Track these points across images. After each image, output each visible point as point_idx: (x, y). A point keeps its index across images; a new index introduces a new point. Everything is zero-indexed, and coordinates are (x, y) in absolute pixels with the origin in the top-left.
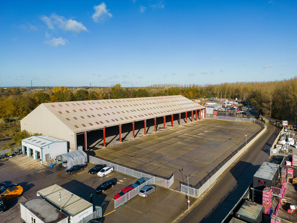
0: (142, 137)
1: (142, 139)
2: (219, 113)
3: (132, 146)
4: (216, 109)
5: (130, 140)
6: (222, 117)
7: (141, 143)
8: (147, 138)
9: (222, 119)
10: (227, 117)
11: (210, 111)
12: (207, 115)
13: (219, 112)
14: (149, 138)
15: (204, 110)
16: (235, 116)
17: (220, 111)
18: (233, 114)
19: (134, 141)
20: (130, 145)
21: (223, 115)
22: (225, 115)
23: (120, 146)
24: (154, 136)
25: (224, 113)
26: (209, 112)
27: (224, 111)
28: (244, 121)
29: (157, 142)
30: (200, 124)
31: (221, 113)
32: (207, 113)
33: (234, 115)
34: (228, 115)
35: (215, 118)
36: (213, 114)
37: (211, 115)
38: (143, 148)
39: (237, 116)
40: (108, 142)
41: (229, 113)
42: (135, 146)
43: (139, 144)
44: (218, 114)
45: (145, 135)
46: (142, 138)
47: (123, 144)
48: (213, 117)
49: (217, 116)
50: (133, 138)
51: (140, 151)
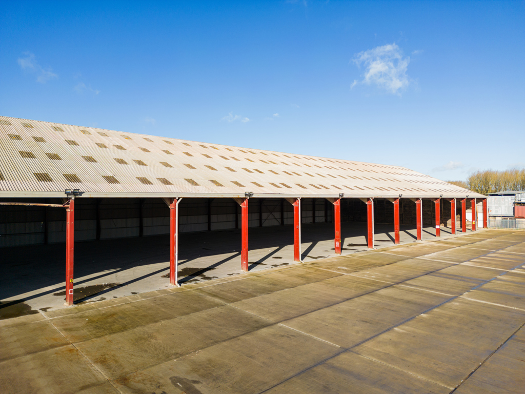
0: (284, 267)
1: (281, 277)
3: (217, 305)
5: (225, 276)
7: (269, 291)
8: (302, 271)
11: (503, 207)
12: (491, 219)
14: (312, 271)
19: (240, 282)
20: (209, 298)
23: (155, 300)
24: (333, 265)
26: (497, 211)
29: (354, 292)
36: (511, 214)
37: (505, 217)
38: (271, 320)
40: (121, 282)
42: (232, 305)
43: (258, 298)
45: (296, 263)
46: (280, 271)
47: (177, 293)
48: (514, 225)
50: (244, 272)
51: (248, 338)
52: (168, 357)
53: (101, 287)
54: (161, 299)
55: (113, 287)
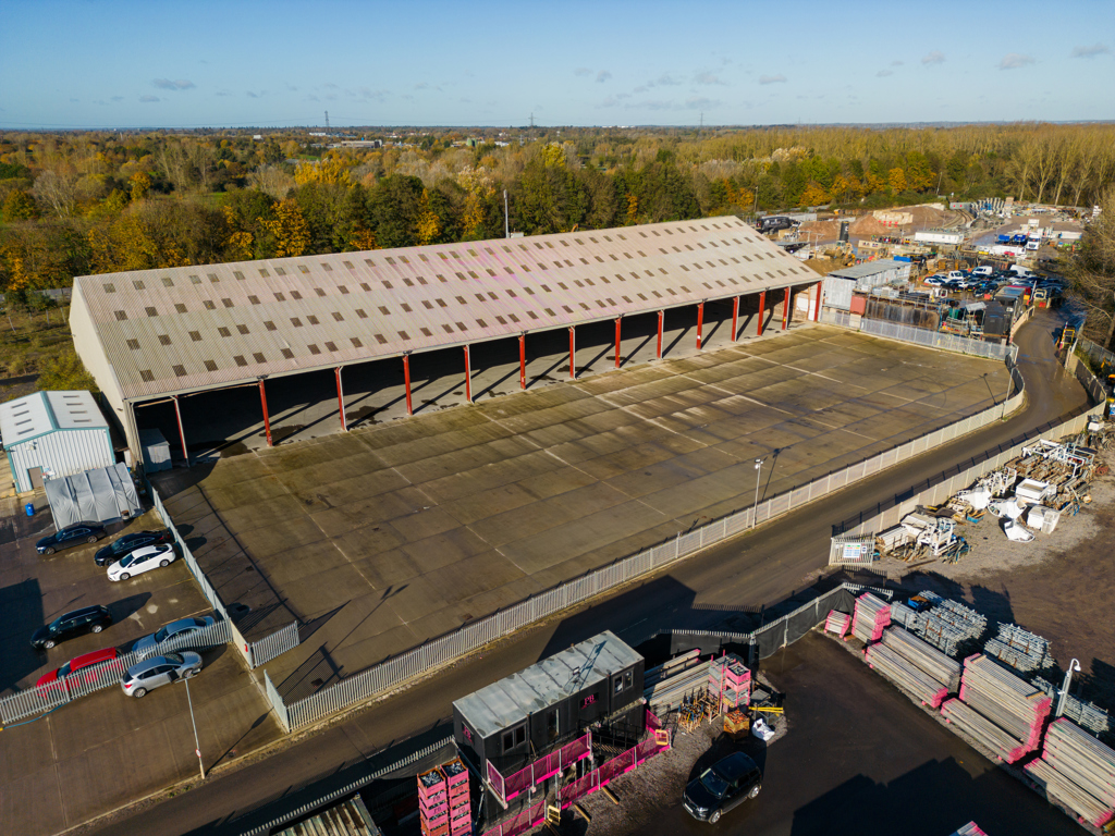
0: (450, 408)
1: (436, 422)
2: (870, 305)
3: (364, 451)
4: (864, 289)
6: (883, 324)
8: (459, 416)
9: (882, 331)
10: (901, 327)
11: (841, 295)
12: (824, 310)
13: (874, 303)
14: (469, 416)
15: (816, 286)
16: (936, 327)
17: (875, 299)
18: (927, 317)
20: (363, 444)
21: (885, 318)
22: (893, 317)
24: (497, 407)
25: (891, 309)
26: (833, 300)
27: (894, 302)
28: (971, 353)
29: (472, 442)
30: (753, 357)
31: (880, 307)
32: (828, 302)
33: (932, 323)
34: (907, 321)
35: (855, 322)
36: (848, 306)
37: (839, 311)
38: (390, 464)
39: (945, 328)
40: (307, 423)
41: (910, 313)
42: (374, 452)
43: (397, 446)
44: (870, 312)
46: (440, 416)
47: (340, 438)
48: (846, 322)
49: (863, 316)
50: (408, 415)
51: (367, 476)
52: (319, 485)
53: (291, 428)
54: (330, 444)
55: (301, 428)
